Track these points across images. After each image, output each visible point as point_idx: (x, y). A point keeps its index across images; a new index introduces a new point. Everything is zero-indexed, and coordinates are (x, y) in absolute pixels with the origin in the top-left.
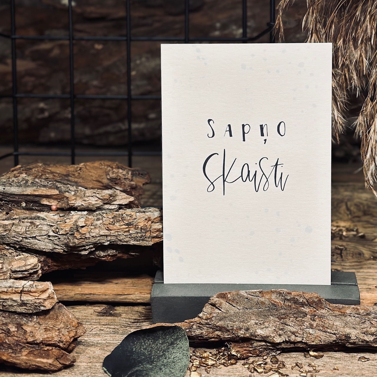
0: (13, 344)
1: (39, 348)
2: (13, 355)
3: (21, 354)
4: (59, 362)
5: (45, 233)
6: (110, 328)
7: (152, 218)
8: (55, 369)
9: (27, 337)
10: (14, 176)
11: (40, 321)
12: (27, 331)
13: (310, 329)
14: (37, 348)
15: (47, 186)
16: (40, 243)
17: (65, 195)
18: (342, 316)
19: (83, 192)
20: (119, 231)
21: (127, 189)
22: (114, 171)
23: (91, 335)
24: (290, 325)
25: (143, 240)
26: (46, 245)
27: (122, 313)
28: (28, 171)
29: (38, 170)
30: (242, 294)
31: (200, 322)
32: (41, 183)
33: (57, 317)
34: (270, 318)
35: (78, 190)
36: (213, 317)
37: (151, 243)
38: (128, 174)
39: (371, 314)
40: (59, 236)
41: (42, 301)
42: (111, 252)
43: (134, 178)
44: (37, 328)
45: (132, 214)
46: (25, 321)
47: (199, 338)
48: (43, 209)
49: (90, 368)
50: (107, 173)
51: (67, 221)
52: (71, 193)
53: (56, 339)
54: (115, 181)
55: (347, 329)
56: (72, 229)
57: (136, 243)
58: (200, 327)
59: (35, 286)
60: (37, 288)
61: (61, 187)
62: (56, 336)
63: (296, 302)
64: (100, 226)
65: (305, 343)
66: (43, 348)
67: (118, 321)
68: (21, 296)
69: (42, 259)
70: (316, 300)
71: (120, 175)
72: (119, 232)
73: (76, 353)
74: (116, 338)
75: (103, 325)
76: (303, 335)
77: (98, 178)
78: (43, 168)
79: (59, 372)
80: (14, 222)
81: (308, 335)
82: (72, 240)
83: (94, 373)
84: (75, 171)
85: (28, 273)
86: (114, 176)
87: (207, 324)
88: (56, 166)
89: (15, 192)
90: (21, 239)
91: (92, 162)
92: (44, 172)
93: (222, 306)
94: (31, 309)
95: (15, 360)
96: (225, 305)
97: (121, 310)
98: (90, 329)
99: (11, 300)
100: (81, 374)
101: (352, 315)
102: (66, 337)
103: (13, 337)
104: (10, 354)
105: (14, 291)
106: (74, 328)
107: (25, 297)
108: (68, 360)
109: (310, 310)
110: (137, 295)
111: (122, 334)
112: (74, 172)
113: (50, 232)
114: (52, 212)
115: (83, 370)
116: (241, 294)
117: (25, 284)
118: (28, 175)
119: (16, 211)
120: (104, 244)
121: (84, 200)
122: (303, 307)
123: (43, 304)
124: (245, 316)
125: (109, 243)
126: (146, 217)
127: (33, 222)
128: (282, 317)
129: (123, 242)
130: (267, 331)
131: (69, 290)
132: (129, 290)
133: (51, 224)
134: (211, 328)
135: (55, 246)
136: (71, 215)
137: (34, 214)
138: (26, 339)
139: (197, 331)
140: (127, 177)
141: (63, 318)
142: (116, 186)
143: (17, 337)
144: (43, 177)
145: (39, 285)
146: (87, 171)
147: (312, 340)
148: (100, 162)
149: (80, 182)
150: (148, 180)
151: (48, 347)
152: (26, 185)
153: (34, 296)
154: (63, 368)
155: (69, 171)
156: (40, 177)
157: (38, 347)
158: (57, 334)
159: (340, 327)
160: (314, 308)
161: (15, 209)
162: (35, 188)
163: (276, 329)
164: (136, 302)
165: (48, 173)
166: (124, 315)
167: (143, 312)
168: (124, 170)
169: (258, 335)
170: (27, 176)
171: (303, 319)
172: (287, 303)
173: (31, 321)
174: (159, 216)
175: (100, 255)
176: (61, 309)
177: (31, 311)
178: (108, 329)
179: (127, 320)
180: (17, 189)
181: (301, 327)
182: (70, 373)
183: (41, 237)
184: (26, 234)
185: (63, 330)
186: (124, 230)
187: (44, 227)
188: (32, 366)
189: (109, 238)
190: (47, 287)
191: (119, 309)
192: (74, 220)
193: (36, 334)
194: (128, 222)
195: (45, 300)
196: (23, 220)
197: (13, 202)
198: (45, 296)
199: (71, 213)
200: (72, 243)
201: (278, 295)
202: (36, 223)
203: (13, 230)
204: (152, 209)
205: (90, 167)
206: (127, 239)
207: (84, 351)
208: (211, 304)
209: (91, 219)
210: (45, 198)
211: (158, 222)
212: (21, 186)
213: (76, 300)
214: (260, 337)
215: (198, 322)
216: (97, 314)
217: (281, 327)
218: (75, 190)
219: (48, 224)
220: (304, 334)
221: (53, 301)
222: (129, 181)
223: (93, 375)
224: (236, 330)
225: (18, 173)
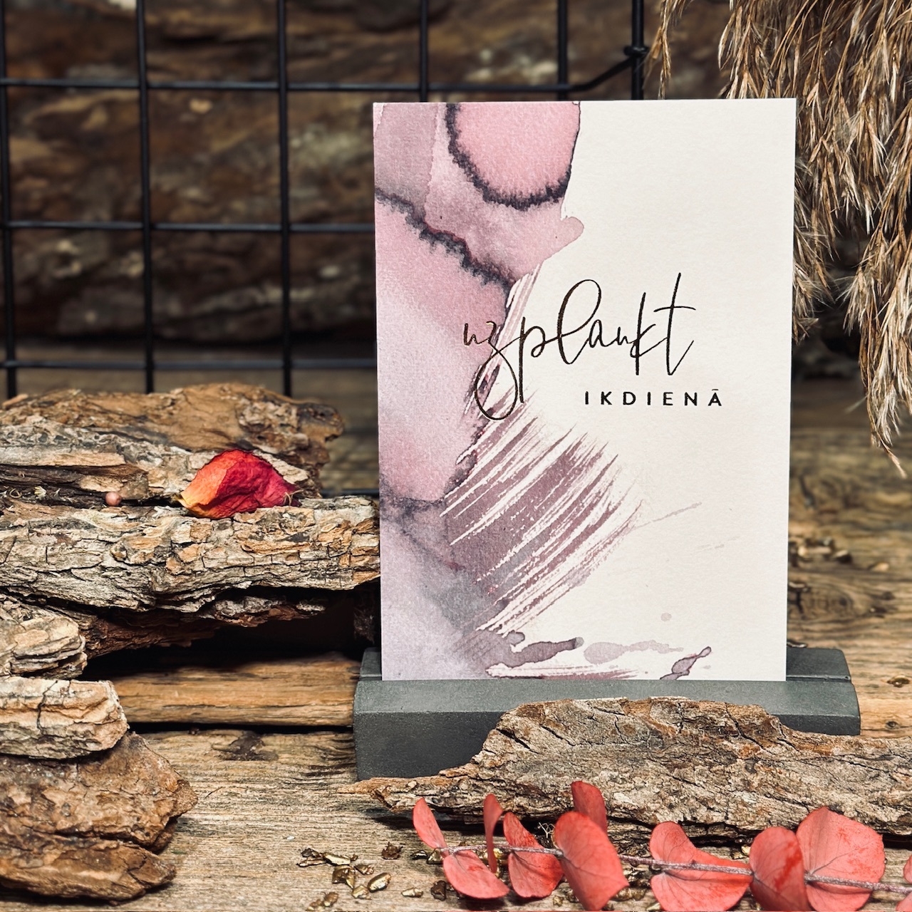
0: (22, 836)
1: (86, 845)
2: (23, 863)
3: (42, 858)
4: (136, 879)
5: (95, 559)
6: (253, 790)
7: (354, 522)
8: (126, 895)
9: (55, 817)
10: (13, 421)
11: (87, 779)
12: (54, 804)
13: (744, 792)
14: (81, 845)
15: (96, 444)
16: (81, 585)
17: (138, 465)
18: (822, 762)
19: (184, 460)
20: (273, 553)
21: (288, 452)
22: (255, 408)
23: (209, 807)
24: (697, 783)
25: (332, 576)
26: (95, 590)
27: (280, 752)
28: (45, 407)
29: (70, 406)
30: (579, 706)
31: (477, 776)
32: (80, 438)
33: (128, 767)
34: (645, 766)
35: (169, 455)
36: (508, 762)
37: (351, 584)
38: (290, 414)
39: (892, 756)
40: (128, 568)
41: (91, 728)
42: (255, 604)
43: (304, 422)
44: (79, 796)
45: (305, 514)
46: (50, 778)
47: (475, 813)
48: (86, 501)
49: (211, 890)
50: (239, 412)
51: (148, 531)
52: (152, 461)
53: (128, 821)
54: (259, 433)
55: (833, 793)
56: (160, 550)
57: (315, 583)
58: (478, 787)
59: (74, 692)
60: (78, 698)
61: (128, 447)
62: (126, 815)
63: (709, 726)
64: (228, 542)
65: (734, 827)
66: (95, 843)
67: (273, 771)
68: (39, 716)
69: (87, 625)
70: (758, 722)
71: (271, 416)
72: (274, 558)
73: (175, 853)
74: (269, 813)
75: (237, 782)
76: (728, 805)
77: (219, 424)
78: (83, 401)
79: (136, 902)
80: (16, 533)
81: (740, 807)
82: (159, 579)
83: (221, 904)
84: (160, 407)
85: (55, 659)
86: (255, 419)
87: (494, 779)
88: (114, 396)
89: (17, 460)
90: (36, 575)
91: (201, 386)
92: (85, 410)
93: (530, 736)
94: (63, 750)
95: (26, 877)
96: (537, 733)
97: (277, 745)
98: (205, 792)
99: (15, 726)
100: (190, 906)
101: (845, 759)
102: (151, 816)
103: (21, 819)
104: (15, 861)
105: (21, 706)
106: (171, 793)
107: (48, 720)
108: (156, 872)
109: (745, 748)
110: (316, 708)
111: (281, 804)
112: (158, 409)
113: (105, 558)
114: (108, 509)
115: (194, 897)
116: (576, 708)
117: (49, 689)
118: (46, 418)
119: (20, 506)
120: (239, 586)
121: (186, 480)
122: (727, 739)
123: (94, 738)
124: (586, 761)
125: (249, 583)
126: (340, 521)
127: (62, 535)
128: (675, 762)
129: (284, 581)
130: (639, 796)
131: (150, 696)
132: (296, 696)
133: (108, 539)
134: (503, 789)
135: (120, 593)
136: (155, 515)
137: (67, 515)
138: (54, 824)
139: (468, 796)
140: (286, 421)
141: (143, 769)
142: (260, 444)
143: (31, 818)
144: (84, 422)
145: (84, 689)
146: (189, 406)
147: (749, 819)
148: (219, 386)
149: (174, 435)
150: (338, 430)
151: (107, 843)
152: (44, 443)
153: (70, 717)
154: (144, 892)
155: (145, 407)
156: (76, 423)
157: (84, 842)
158: (129, 808)
159: (818, 788)
160: (754, 741)
161: (17, 501)
162: (65, 449)
163: (662, 793)
164: (315, 723)
165: (96, 413)
166: (286, 755)
167: (332, 748)
168: (280, 405)
169: (619, 807)
170: (45, 420)
171: (727, 769)
172: (689, 730)
173: (64, 779)
174: (371, 516)
175: (228, 613)
176: (136, 748)
177: (63, 753)
178: (248, 792)
179: (293, 768)
180: (22, 454)
181: (721, 787)
182: (162, 904)
183: (84, 571)
184: (46, 565)
185: (143, 798)
186: (287, 551)
187: (89, 545)
188: (70, 890)
189: (250, 572)
190: (104, 695)
191: (273, 743)
192: (162, 529)
193: (78, 809)
194: (295, 533)
195: (98, 726)
196: (39, 530)
197: (11, 484)
198: (97, 716)
199: (156, 511)
200: (160, 586)
201: (667, 710)
202: (70, 536)
203: (14, 554)
204: (352, 500)
205: (198, 399)
206: (293, 575)
207: (193, 849)
208: (503, 732)
209: (205, 525)
210: (90, 474)
211: (367, 533)
212: (32, 446)
213: (167, 720)
214: (624, 811)
215: (473, 776)
216: (219, 753)
217: (674, 788)
218: (163, 455)
219: (101, 538)
220: (730, 804)
221: (118, 727)
222: (291, 430)
223: (219, 908)
224: (565, 795)
225: (21, 414)
